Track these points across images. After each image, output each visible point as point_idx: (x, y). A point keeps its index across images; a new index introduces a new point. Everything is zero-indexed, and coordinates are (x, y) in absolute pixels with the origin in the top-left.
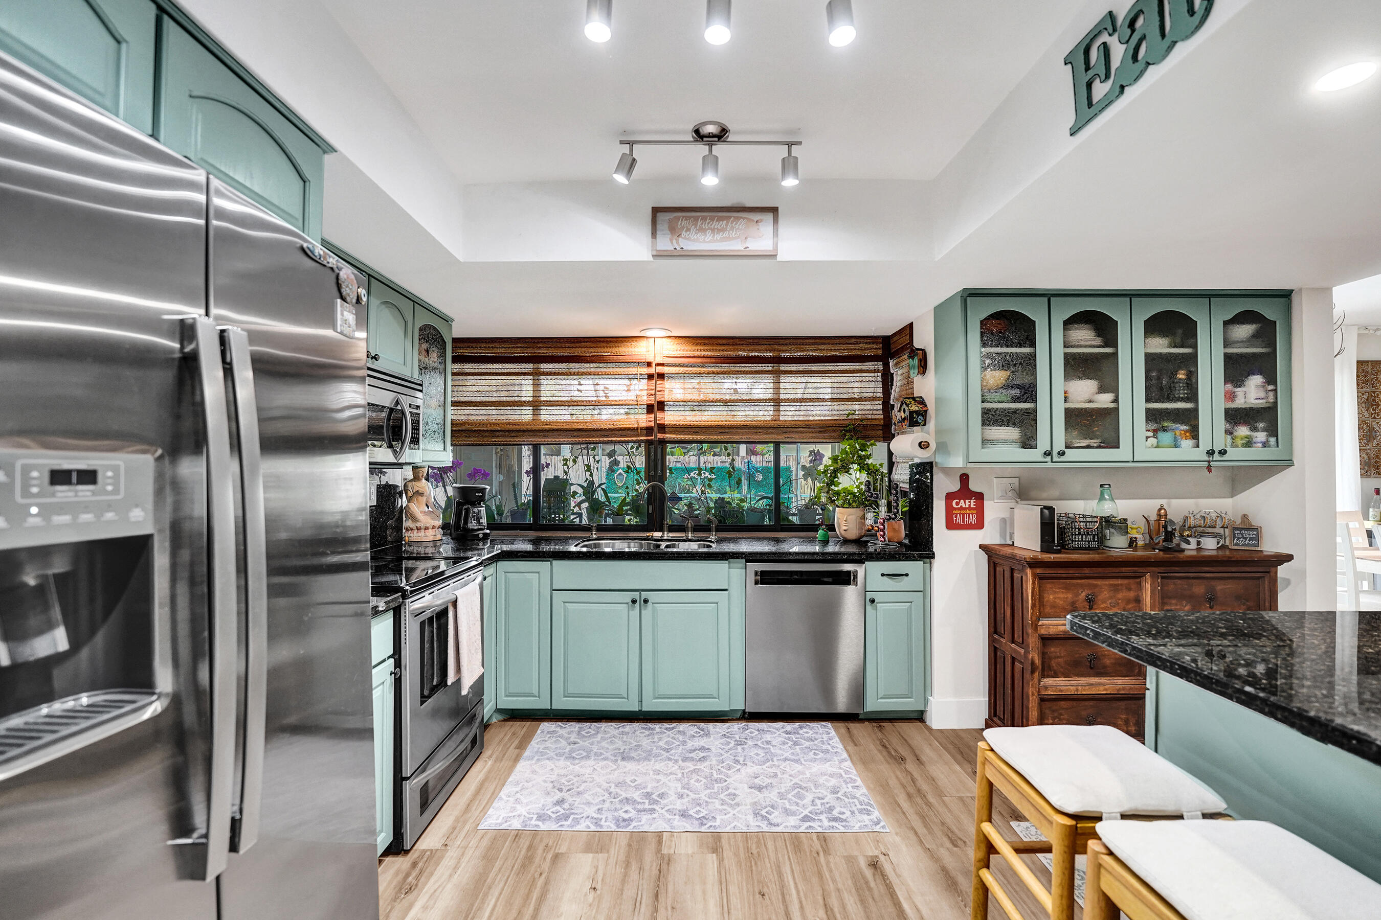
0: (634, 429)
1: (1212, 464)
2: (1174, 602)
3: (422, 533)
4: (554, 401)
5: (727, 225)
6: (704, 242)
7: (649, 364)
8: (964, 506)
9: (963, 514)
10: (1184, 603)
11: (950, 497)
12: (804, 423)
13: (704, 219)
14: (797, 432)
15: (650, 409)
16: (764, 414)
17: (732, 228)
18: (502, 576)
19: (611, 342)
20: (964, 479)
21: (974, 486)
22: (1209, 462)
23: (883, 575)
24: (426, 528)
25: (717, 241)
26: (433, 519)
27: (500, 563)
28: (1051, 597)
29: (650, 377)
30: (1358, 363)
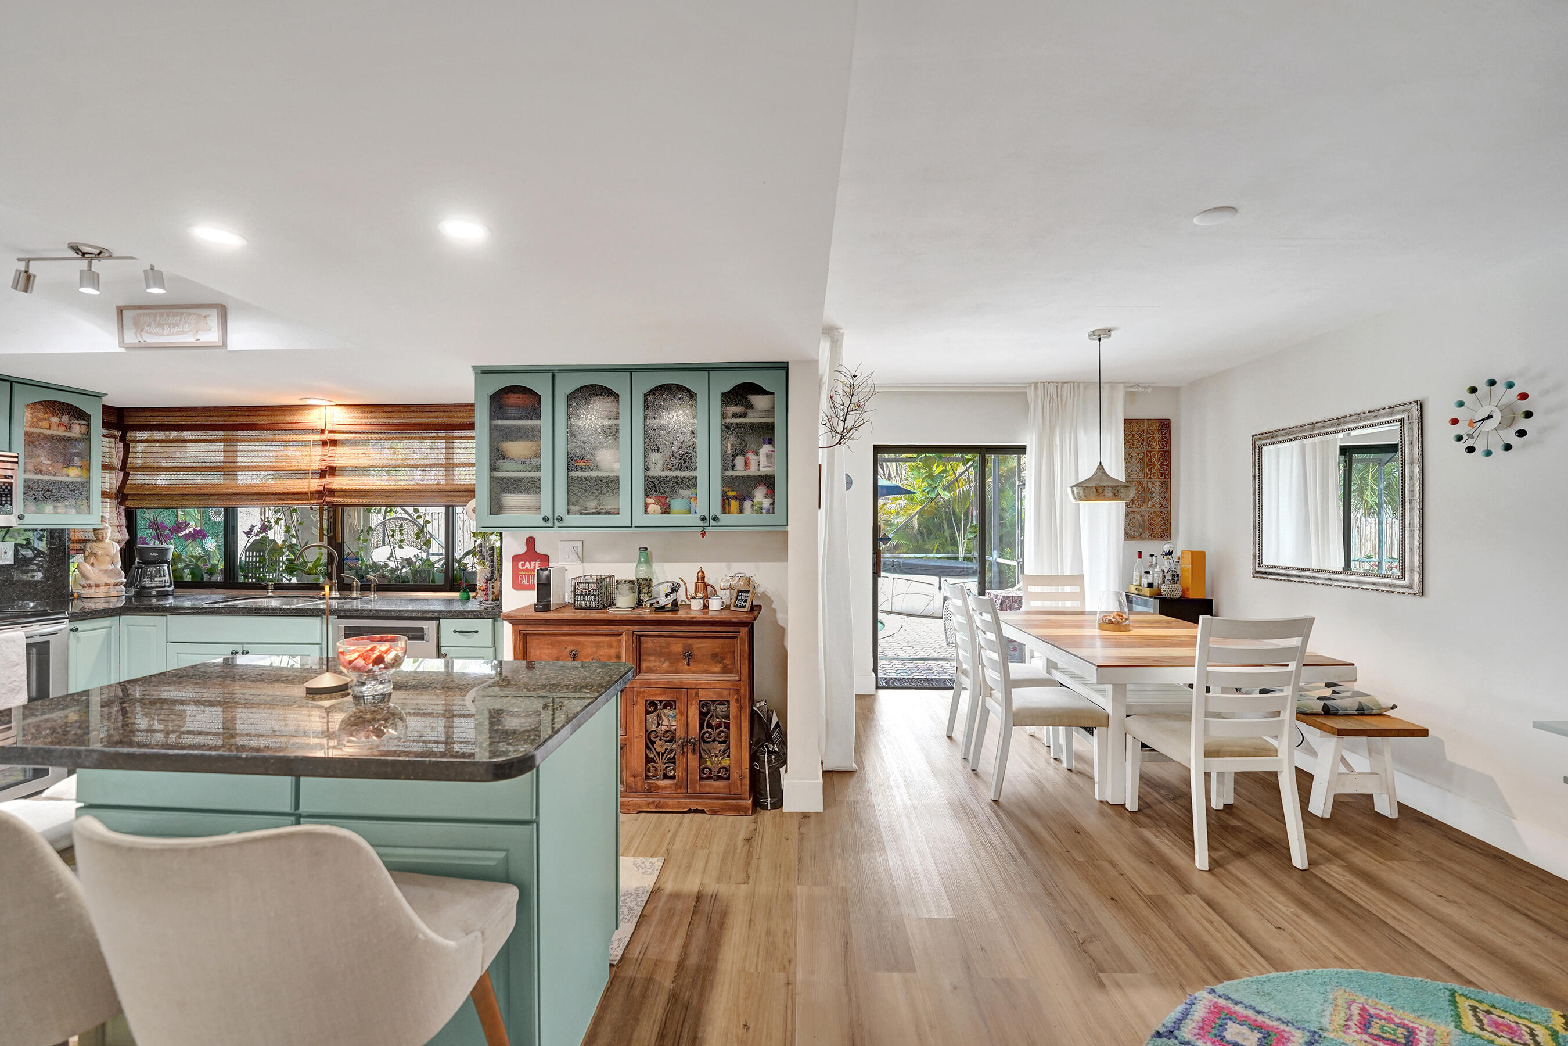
0: (306, 493)
1: (707, 529)
2: (653, 658)
3: (93, 590)
4: (245, 467)
5: (180, 320)
6: (163, 335)
7: (322, 431)
8: (529, 568)
9: (528, 575)
10: (663, 659)
11: (516, 559)
12: (463, 487)
13: (162, 315)
14: (459, 496)
15: (322, 474)
16: (432, 479)
17: (185, 323)
18: (124, 628)
19: (286, 410)
20: (531, 542)
21: (540, 549)
22: (704, 527)
23: (455, 631)
24: (97, 586)
25: (173, 334)
26: (110, 577)
27: (122, 617)
28: (538, 652)
29: (324, 443)
30: (1127, 422)
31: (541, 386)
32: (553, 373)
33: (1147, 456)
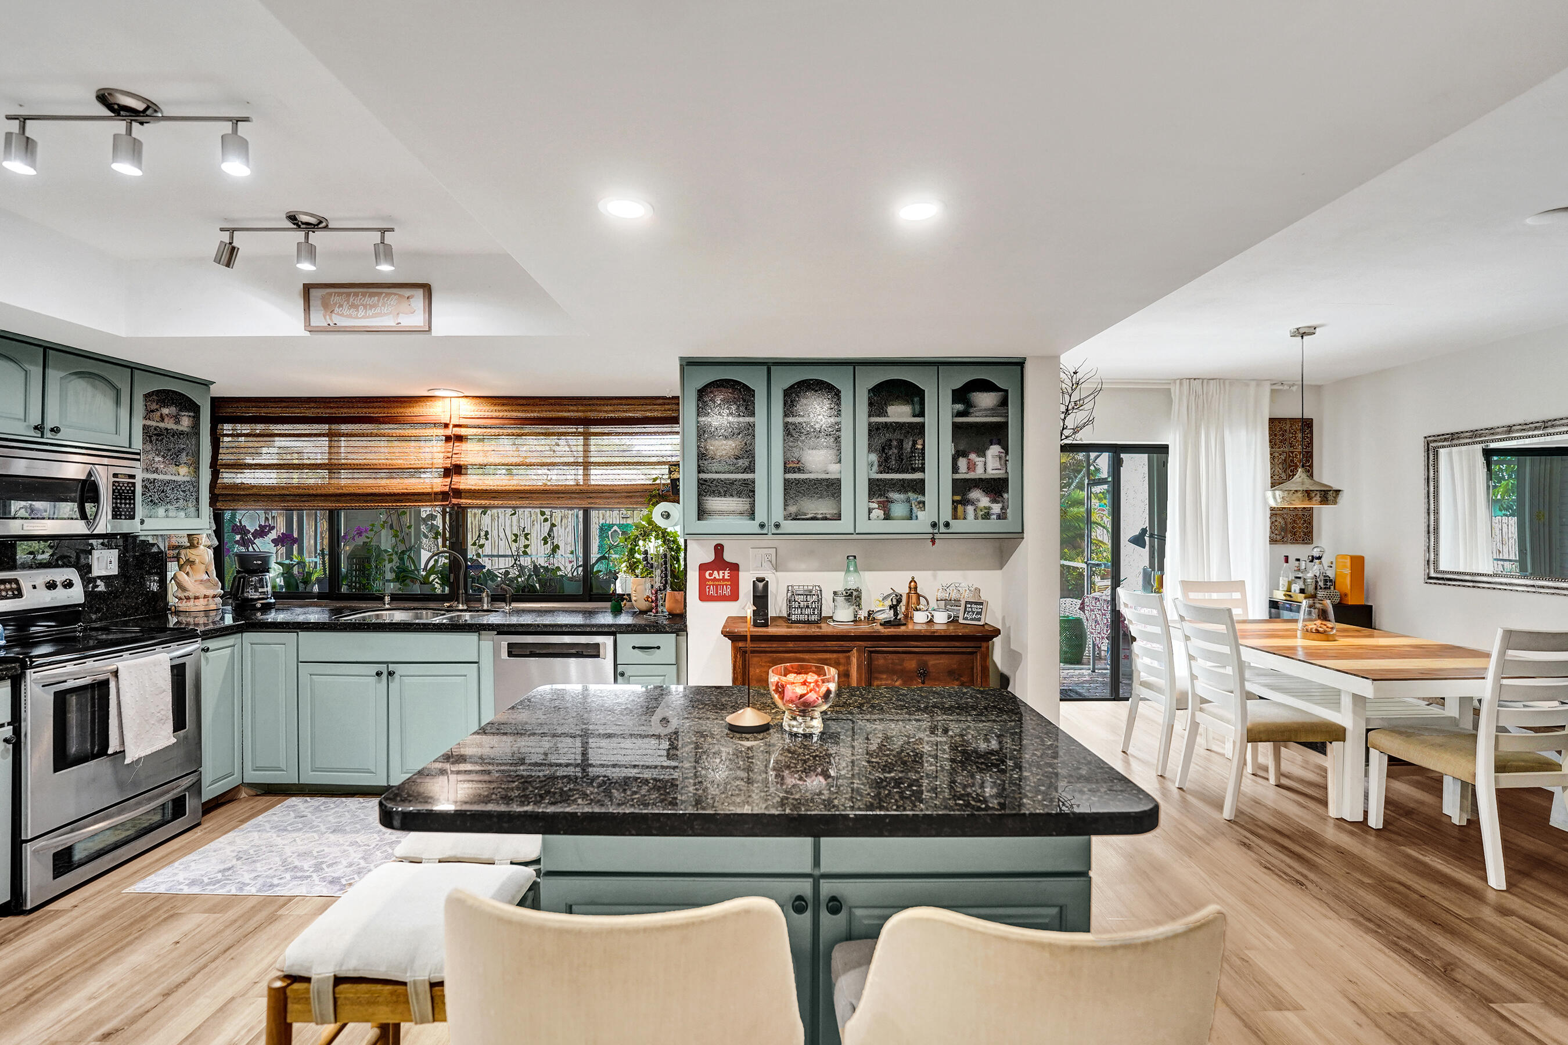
0: (428, 494)
1: (936, 536)
2: (885, 676)
3: (192, 602)
4: (353, 464)
5: (379, 301)
6: (357, 317)
7: (446, 426)
8: (717, 577)
9: (717, 586)
10: (895, 678)
11: (703, 567)
12: (607, 488)
13: (356, 295)
14: (601, 497)
15: (447, 472)
16: (570, 477)
17: (383, 305)
18: (247, 647)
19: (405, 402)
20: (719, 549)
21: (728, 557)
22: (933, 534)
23: (634, 648)
24: (196, 598)
25: (369, 317)
26: (208, 588)
27: (245, 634)
28: (758, 671)
29: (448, 439)
30: (1272, 421)
31: (755, 380)
32: (769, 365)
33: (1290, 456)
